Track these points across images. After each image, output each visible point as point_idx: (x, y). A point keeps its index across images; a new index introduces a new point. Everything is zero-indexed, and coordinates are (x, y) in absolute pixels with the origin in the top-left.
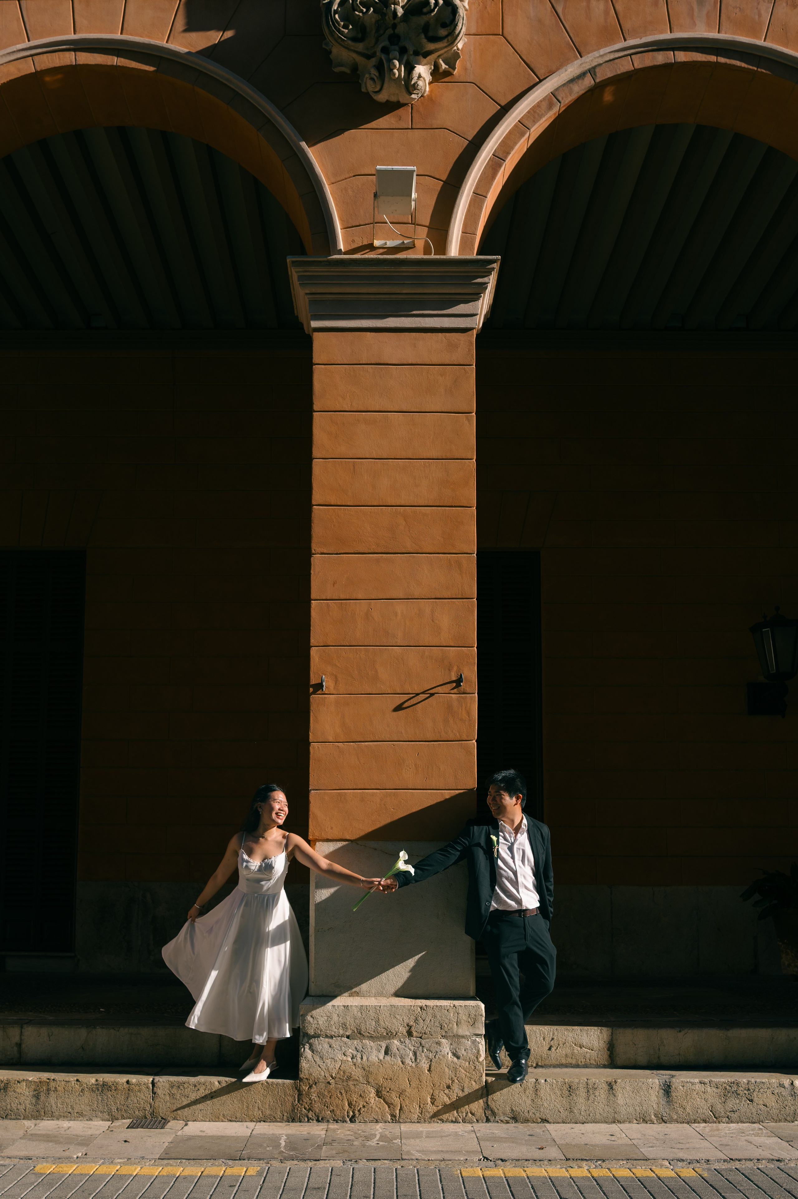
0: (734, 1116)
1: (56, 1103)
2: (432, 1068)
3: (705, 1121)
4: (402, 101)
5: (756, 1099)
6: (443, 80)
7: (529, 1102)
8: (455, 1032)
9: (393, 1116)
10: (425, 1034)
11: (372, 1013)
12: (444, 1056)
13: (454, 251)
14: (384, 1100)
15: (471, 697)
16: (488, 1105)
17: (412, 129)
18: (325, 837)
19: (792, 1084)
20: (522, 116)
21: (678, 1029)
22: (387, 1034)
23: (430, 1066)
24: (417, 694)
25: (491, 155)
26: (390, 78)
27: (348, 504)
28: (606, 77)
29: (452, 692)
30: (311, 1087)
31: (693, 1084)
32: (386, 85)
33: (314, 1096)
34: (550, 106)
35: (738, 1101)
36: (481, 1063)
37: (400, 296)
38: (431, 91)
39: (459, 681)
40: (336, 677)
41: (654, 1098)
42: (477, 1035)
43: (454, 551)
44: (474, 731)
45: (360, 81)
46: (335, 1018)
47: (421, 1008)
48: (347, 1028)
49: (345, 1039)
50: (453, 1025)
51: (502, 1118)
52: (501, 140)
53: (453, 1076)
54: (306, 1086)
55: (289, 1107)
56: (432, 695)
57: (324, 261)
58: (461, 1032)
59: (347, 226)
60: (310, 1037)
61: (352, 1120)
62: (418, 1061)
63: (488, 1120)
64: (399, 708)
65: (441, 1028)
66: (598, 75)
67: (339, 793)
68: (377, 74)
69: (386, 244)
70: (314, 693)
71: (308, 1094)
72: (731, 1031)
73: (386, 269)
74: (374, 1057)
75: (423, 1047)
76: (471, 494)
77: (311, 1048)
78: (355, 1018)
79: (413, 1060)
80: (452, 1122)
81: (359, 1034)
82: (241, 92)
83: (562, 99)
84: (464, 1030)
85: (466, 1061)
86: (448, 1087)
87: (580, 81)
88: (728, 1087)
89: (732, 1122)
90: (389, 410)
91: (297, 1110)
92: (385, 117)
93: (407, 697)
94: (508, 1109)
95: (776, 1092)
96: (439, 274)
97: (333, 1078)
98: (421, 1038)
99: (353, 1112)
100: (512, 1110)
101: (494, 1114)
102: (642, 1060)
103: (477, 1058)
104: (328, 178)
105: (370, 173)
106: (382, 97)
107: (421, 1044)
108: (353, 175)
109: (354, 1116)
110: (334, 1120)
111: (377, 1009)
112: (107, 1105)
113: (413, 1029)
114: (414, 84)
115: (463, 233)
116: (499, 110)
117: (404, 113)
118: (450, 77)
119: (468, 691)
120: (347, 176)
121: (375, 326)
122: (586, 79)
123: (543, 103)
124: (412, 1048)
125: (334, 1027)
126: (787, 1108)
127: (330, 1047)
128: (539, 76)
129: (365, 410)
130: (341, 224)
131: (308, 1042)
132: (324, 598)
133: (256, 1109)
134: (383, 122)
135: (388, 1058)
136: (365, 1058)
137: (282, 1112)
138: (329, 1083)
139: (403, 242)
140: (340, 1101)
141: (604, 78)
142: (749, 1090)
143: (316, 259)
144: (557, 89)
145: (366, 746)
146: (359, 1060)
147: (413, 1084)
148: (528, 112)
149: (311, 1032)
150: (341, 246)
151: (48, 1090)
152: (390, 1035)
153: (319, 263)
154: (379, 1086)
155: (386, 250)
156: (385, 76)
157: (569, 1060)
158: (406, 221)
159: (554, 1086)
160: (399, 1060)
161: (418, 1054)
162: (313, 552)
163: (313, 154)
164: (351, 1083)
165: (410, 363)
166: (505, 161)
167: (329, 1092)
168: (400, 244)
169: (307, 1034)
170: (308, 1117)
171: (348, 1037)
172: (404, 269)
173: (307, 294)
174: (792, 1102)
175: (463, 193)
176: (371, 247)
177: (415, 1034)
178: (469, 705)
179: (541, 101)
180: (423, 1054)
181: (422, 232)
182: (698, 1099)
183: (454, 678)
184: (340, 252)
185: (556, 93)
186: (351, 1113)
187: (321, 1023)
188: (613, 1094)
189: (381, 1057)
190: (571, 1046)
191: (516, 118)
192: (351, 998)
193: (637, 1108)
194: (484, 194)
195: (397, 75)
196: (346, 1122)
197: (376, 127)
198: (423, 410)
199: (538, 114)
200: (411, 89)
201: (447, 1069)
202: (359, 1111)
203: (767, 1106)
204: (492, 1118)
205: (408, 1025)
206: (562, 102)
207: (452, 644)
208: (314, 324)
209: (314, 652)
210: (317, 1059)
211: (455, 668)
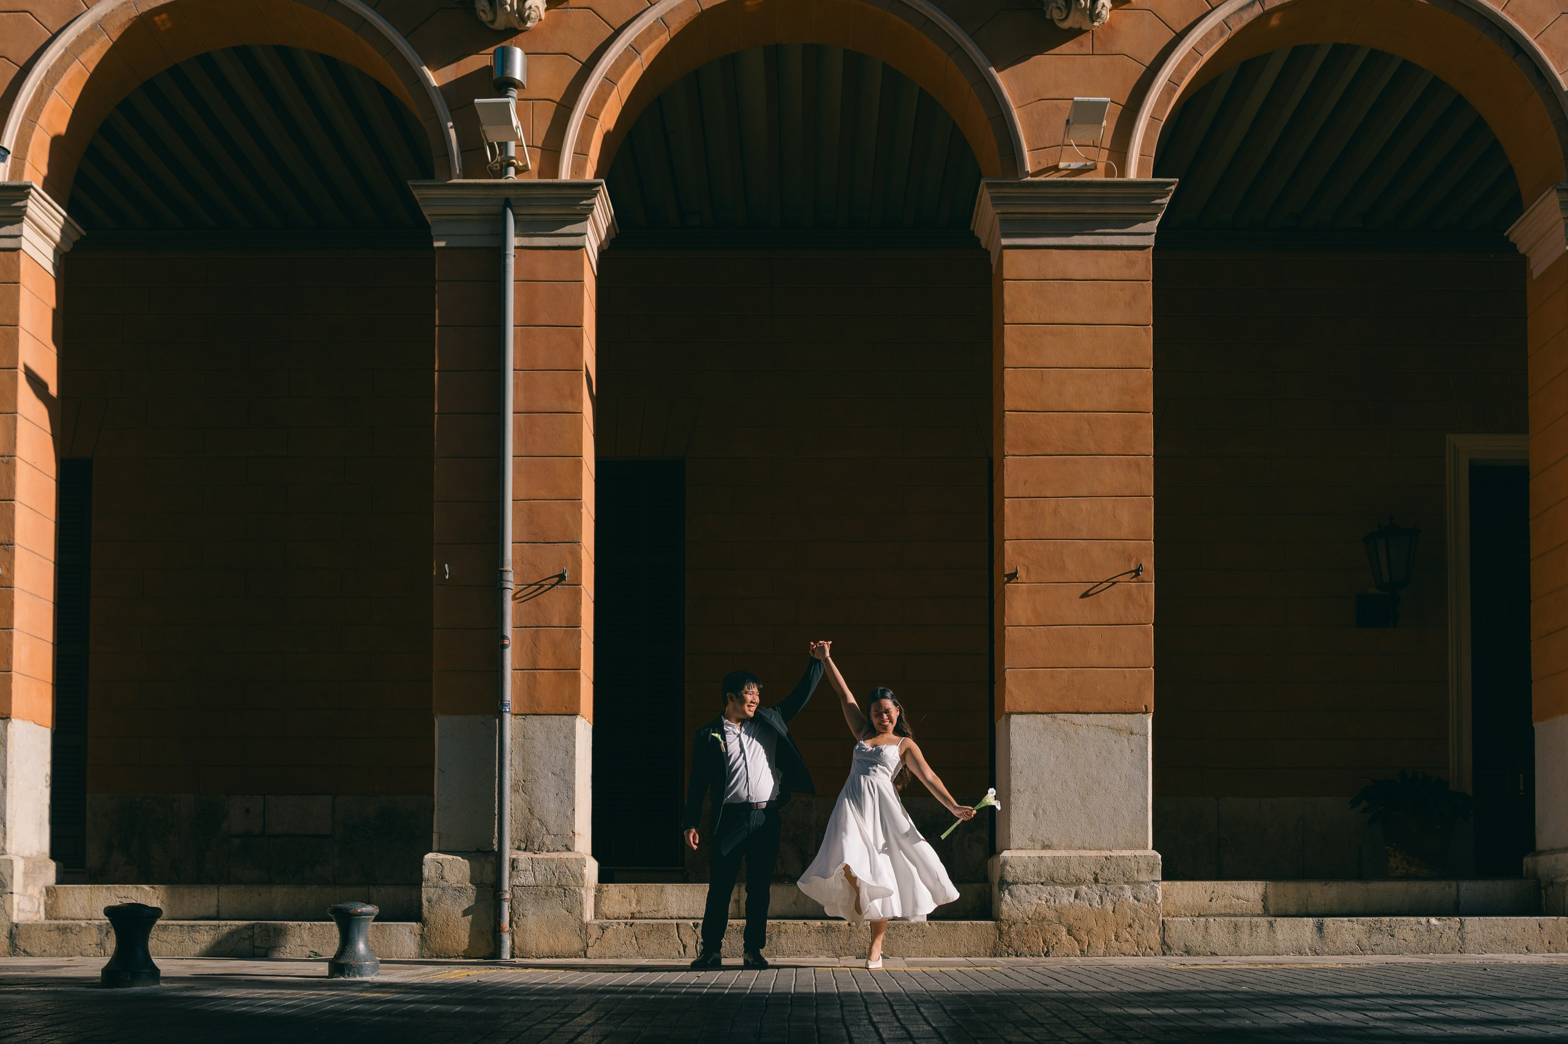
0: (1378, 949)
1: (786, 943)
2: (1116, 909)
3: (1352, 953)
4: (1084, 28)
5: (1396, 934)
6: (1122, 7)
7: (1200, 938)
8: (1136, 878)
9: (1082, 951)
10: (1109, 880)
11: (1063, 863)
12: (1126, 899)
13: (1132, 174)
14: (1074, 937)
15: (1149, 586)
16: (1164, 941)
17: (1093, 54)
18: (1019, 710)
19: (1428, 921)
20: (1195, 43)
21: (1324, 883)
22: (1077, 881)
23: (1114, 908)
24: (1101, 583)
25: (1167, 80)
26: (1077, 8)
27: (1037, 410)
28: (1274, 6)
29: (1132, 580)
30: (1010, 927)
31: (1342, 922)
32: (1072, 14)
33: (1013, 935)
34: (1222, 34)
35: (1381, 936)
36: (1158, 905)
37: (1084, 216)
38: (1110, 18)
39: (1137, 572)
40: (1028, 568)
41: (1308, 934)
42: (1155, 881)
43: (1134, 454)
44: (1151, 616)
45: (1044, 8)
46: (1031, 867)
47: (1106, 858)
48: (1041, 876)
49: (1040, 886)
50: (1134, 872)
51: (1176, 952)
52: (1176, 66)
53: (1134, 917)
54: (1006, 926)
55: (991, 944)
56: (1114, 583)
57: (1016, 183)
58: (1141, 879)
59: (1033, 149)
60: (1009, 884)
61: (1047, 954)
62: (1104, 903)
63: (1164, 954)
64: (1085, 595)
65: (1124, 875)
66: (1266, 3)
67: (1031, 671)
68: (1064, 4)
69: (1070, 165)
70: (1008, 582)
71: (1008, 933)
72: (1371, 884)
73: (1072, 190)
74: (1065, 901)
75: (1108, 891)
76: (1147, 400)
77: (1010, 893)
78: (1049, 868)
79: (1100, 903)
80: (1133, 955)
81: (1052, 881)
82: (933, 19)
83: (1233, 26)
84: (1144, 877)
85: (1145, 903)
86: (1130, 926)
87: (1250, 9)
88: (1372, 925)
89: (1375, 954)
90: (1073, 322)
91: (999, 947)
92: (1067, 43)
93: (1091, 585)
94: (1182, 944)
95: (1414, 928)
96: (1121, 195)
97: (1029, 919)
98: (1106, 884)
99: (1048, 948)
100: (1186, 945)
101: (1169, 948)
102: (1292, 909)
103: (1155, 900)
104: (1015, 103)
105: (1054, 97)
106: (1066, 25)
107: (1106, 889)
108: (1038, 99)
109: (1048, 952)
110: (1031, 955)
111: (1068, 860)
112: (832, 945)
113: (1099, 876)
114: (1098, 13)
115: (1140, 155)
116: (1174, 37)
117: (1086, 39)
118: (1128, 5)
119: (1146, 580)
120: (1033, 100)
121: (1060, 243)
122: (1255, 7)
123: (1215, 30)
124: (1099, 893)
125: (1030, 875)
126: (1423, 941)
127: (1027, 892)
128: (1211, 3)
129: (1052, 322)
130: (1028, 146)
131: (1007, 889)
132: (1016, 496)
133: (963, 946)
134: (1065, 48)
135: (1077, 901)
136: (1057, 902)
137: (985, 948)
138: (1026, 923)
139: (1086, 165)
140: (1036, 939)
141: (1272, 7)
142: (1391, 926)
143: (1009, 181)
144: (1228, 17)
145: (1055, 629)
146: (1053, 903)
147: (1100, 924)
148: (1201, 39)
149: (1010, 880)
150: (1029, 168)
151: (780, 932)
152: (1079, 881)
153: (1011, 185)
154: (1070, 925)
155: (1070, 171)
156: (1071, 5)
157: (1228, 910)
158: (1087, 144)
159: (1222, 924)
160: (1087, 902)
161: (1104, 898)
162: (1006, 454)
163: (1002, 79)
164: (1045, 923)
165: (1092, 278)
166: (1179, 86)
167: (1026, 931)
168: (1083, 166)
169: (1006, 881)
170: (1008, 953)
171: (1042, 884)
172: (1089, 190)
173: (998, 213)
174: (1428, 937)
175: (1141, 118)
176: (1056, 168)
177: (1100, 880)
178: (1147, 592)
179: (1213, 28)
180: (1108, 898)
181: (1105, 154)
182: (1347, 935)
183: (1133, 568)
184: (1027, 173)
185: (1227, 21)
186: (1046, 949)
187: (1018, 871)
188: (1273, 930)
189: (1072, 901)
190: (1230, 898)
191: (1190, 44)
192: (1044, 851)
193: (1294, 943)
194: (1160, 118)
195: (1083, 6)
196: (1041, 956)
197: (1059, 53)
198: (1104, 323)
199: (1211, 41)
200: (1094, 18)
201: (1129, 911)
202: (1052, 947)
203: (1406, 941)
204: (1168, 952)
205: (1094, 873)
206: (1233, 29)
207: (1132, 538)
208: (1005, 242)
209: (1007, 544)
210: (1016, 902)
211: (1134, 559)
